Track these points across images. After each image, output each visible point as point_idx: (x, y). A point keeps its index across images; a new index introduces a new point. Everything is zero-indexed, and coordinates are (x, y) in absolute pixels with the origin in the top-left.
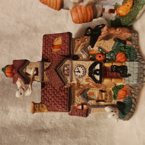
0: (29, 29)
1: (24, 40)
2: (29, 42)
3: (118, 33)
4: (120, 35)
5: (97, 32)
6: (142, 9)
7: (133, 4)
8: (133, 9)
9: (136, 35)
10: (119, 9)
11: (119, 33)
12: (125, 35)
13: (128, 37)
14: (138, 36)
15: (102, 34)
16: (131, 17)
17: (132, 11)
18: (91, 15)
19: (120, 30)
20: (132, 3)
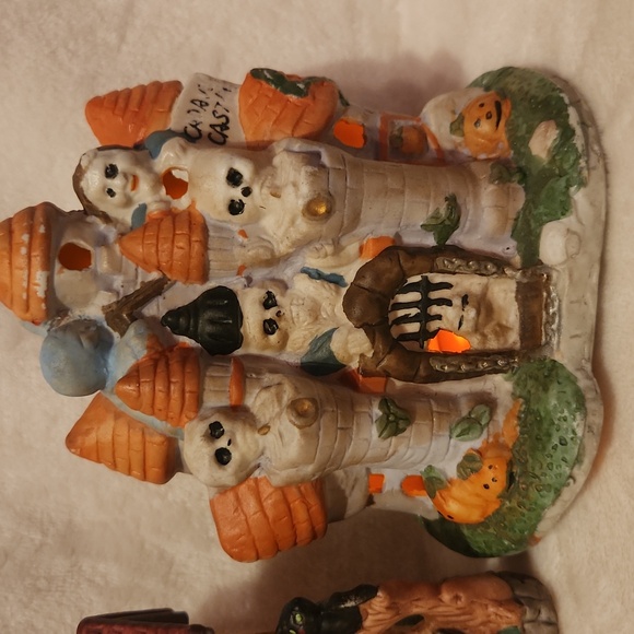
0: (38, 537)
1: (11, 597)
2: (35, 611)
3: (452, 610)
4: (462, 618)
5: (338, 624)
6: (559, 503)
7: (511, 478)
8: (514, 504)
9: (544, 616)
10: (445, 494)
11: (458, 612)
12: (489, 616)
13: (504, 626)
14: (553, 619)
15: (367, 623)
16: (510, 534)
17: (510, 509)
18: (310, 519)
19: (457, 598)
20: (502, 477)
